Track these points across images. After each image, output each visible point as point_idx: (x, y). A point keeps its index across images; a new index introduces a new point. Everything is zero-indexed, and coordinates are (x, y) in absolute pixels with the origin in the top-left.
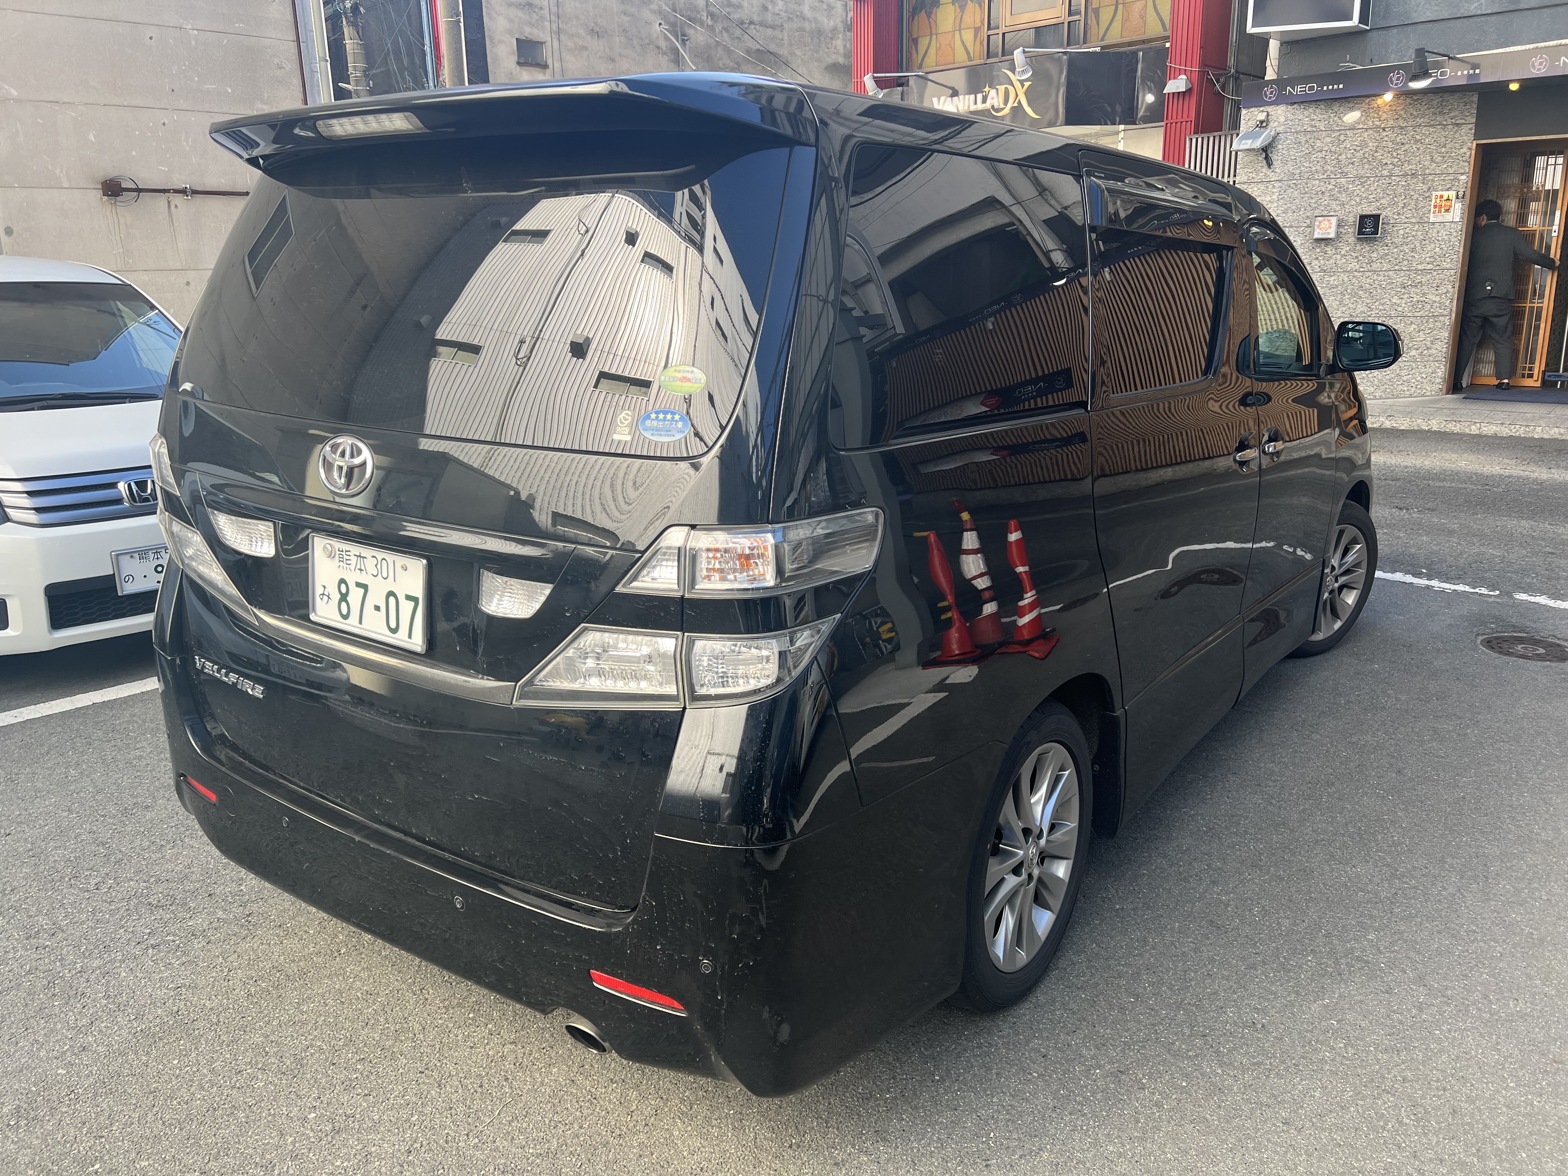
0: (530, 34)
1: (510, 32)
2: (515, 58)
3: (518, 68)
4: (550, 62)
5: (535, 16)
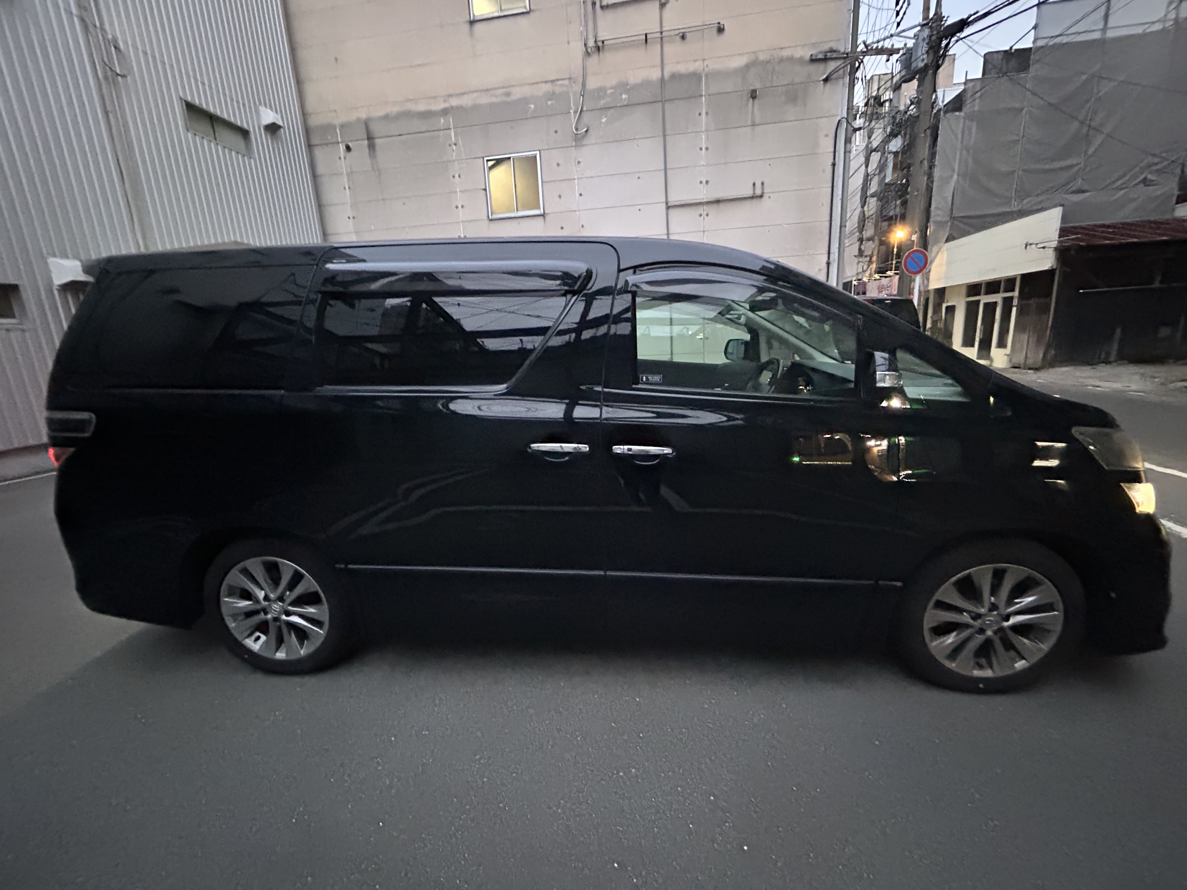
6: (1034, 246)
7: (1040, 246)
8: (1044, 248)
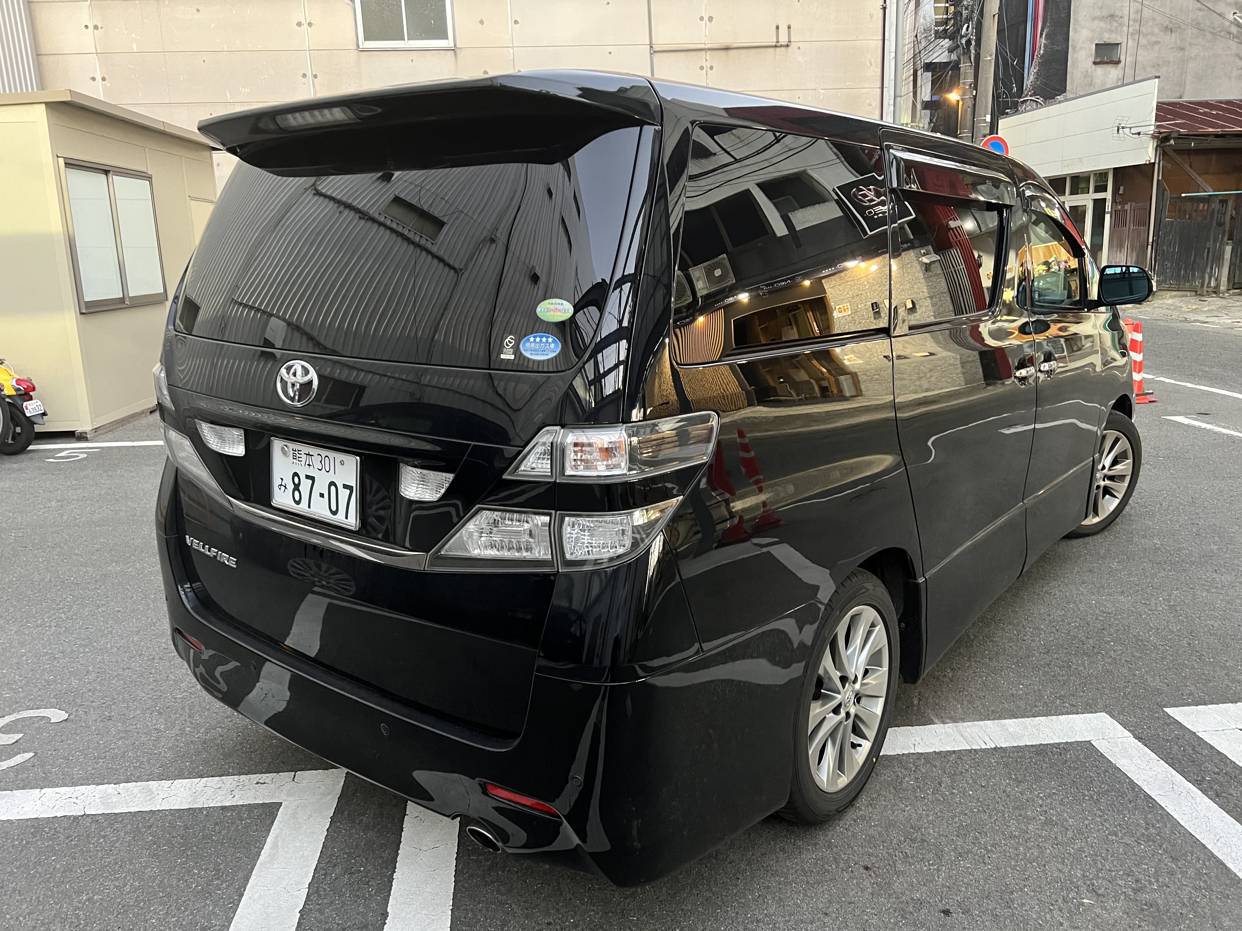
0: (1109, 38)
1: (1091, 41)
2: (1092, 59)
3: (1094, 66)
4: (1123, 58)
5: (1115, 24)
6: (1127, 131)
7: (1134, 131)
8: (1139, 134)
